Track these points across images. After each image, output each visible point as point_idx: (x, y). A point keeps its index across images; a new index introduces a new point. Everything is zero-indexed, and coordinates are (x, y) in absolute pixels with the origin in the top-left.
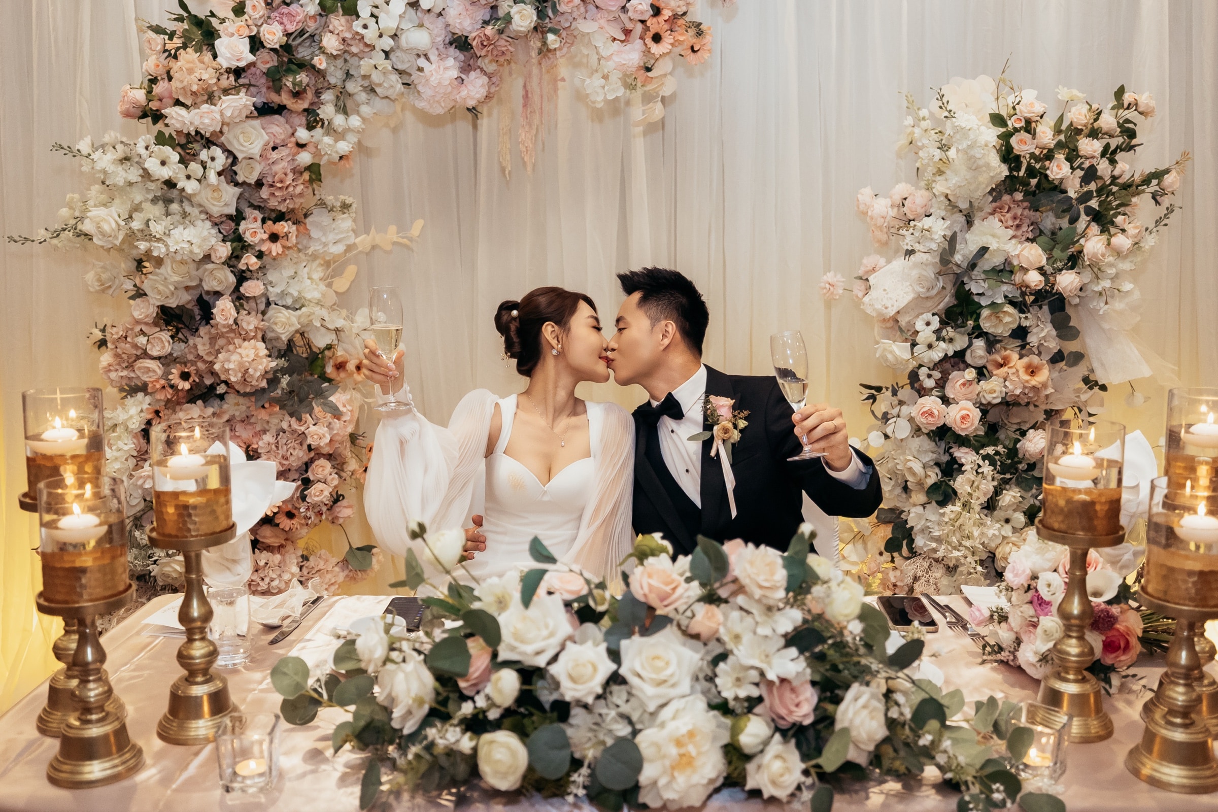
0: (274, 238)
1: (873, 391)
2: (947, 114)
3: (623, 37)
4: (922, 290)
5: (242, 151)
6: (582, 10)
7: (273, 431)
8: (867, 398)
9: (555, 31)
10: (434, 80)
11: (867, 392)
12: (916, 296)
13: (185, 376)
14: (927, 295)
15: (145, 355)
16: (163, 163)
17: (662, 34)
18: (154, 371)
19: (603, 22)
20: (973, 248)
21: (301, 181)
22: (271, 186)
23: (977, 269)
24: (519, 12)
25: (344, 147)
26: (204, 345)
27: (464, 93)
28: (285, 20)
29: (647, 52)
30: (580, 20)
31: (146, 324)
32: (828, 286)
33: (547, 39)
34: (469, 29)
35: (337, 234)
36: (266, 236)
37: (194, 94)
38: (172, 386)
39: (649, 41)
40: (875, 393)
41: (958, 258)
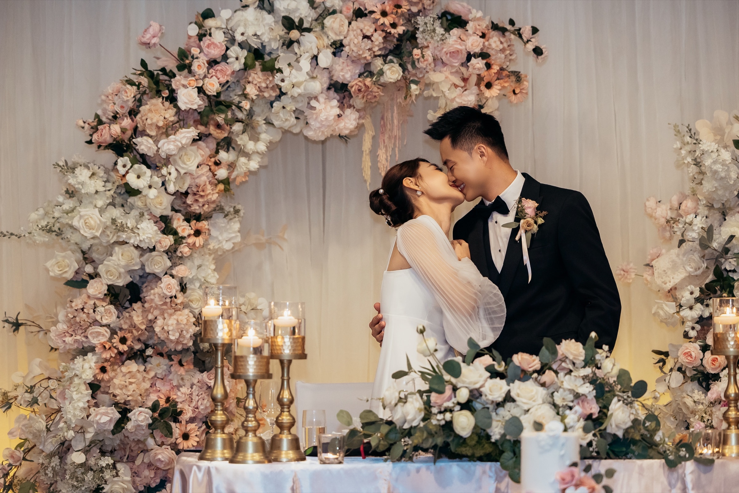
0: (197, 233)
1: (663, 357)
2: (695, 141)
3: (462, 84)
4: (691, 270)
5: (183, 168)
6: (433, 65)
7: (188, 384)
8: (659, 362)
9: (416, 83)
10: (323, 116)
11: (658, 357)
12: (687, 275)
13: (123, 340)
14: (696, 273)
15: (95, 322)
16: (139, 177)
17: (492, 82)
18: (103, 335)
19: (447, 73)
20: (725, 237)
21: (217, 191)
22: (195, 194)
23: (730, 253)
24: (389, 69)
25: (254, 165)
26: (138, 316)
27: (342, 125)
28: (219, 75)
29: (480, 94)
30: (431, 73)
31: (98, 299)
32: (622, 273)
33: (410, 88)
34: (349, 79)
35: (230, 233)
36: (192, 232)
37: (158, 128)
38: (115, 347)
39: (483, 87)
40: (665, 358)
41: (715, 245)
